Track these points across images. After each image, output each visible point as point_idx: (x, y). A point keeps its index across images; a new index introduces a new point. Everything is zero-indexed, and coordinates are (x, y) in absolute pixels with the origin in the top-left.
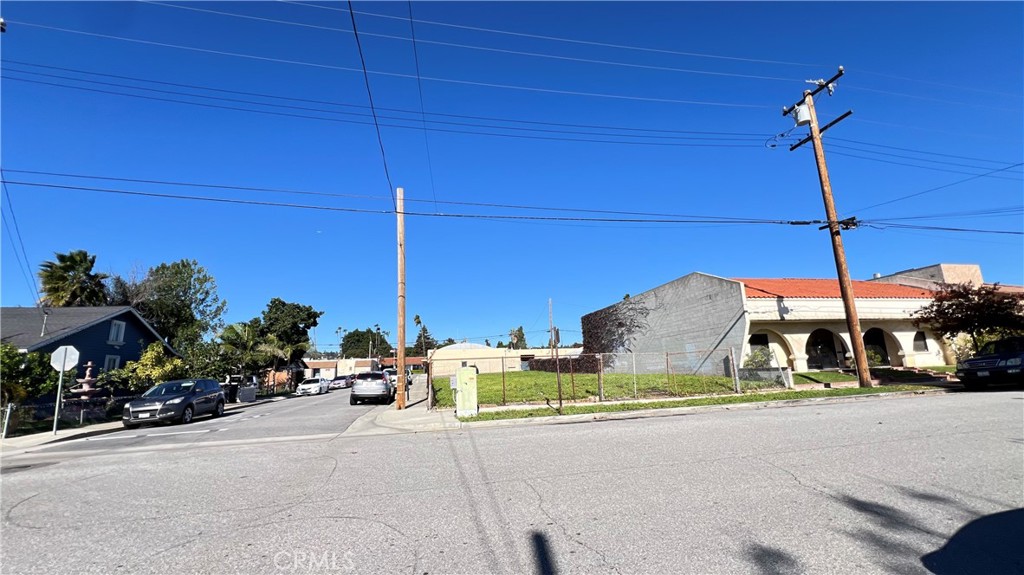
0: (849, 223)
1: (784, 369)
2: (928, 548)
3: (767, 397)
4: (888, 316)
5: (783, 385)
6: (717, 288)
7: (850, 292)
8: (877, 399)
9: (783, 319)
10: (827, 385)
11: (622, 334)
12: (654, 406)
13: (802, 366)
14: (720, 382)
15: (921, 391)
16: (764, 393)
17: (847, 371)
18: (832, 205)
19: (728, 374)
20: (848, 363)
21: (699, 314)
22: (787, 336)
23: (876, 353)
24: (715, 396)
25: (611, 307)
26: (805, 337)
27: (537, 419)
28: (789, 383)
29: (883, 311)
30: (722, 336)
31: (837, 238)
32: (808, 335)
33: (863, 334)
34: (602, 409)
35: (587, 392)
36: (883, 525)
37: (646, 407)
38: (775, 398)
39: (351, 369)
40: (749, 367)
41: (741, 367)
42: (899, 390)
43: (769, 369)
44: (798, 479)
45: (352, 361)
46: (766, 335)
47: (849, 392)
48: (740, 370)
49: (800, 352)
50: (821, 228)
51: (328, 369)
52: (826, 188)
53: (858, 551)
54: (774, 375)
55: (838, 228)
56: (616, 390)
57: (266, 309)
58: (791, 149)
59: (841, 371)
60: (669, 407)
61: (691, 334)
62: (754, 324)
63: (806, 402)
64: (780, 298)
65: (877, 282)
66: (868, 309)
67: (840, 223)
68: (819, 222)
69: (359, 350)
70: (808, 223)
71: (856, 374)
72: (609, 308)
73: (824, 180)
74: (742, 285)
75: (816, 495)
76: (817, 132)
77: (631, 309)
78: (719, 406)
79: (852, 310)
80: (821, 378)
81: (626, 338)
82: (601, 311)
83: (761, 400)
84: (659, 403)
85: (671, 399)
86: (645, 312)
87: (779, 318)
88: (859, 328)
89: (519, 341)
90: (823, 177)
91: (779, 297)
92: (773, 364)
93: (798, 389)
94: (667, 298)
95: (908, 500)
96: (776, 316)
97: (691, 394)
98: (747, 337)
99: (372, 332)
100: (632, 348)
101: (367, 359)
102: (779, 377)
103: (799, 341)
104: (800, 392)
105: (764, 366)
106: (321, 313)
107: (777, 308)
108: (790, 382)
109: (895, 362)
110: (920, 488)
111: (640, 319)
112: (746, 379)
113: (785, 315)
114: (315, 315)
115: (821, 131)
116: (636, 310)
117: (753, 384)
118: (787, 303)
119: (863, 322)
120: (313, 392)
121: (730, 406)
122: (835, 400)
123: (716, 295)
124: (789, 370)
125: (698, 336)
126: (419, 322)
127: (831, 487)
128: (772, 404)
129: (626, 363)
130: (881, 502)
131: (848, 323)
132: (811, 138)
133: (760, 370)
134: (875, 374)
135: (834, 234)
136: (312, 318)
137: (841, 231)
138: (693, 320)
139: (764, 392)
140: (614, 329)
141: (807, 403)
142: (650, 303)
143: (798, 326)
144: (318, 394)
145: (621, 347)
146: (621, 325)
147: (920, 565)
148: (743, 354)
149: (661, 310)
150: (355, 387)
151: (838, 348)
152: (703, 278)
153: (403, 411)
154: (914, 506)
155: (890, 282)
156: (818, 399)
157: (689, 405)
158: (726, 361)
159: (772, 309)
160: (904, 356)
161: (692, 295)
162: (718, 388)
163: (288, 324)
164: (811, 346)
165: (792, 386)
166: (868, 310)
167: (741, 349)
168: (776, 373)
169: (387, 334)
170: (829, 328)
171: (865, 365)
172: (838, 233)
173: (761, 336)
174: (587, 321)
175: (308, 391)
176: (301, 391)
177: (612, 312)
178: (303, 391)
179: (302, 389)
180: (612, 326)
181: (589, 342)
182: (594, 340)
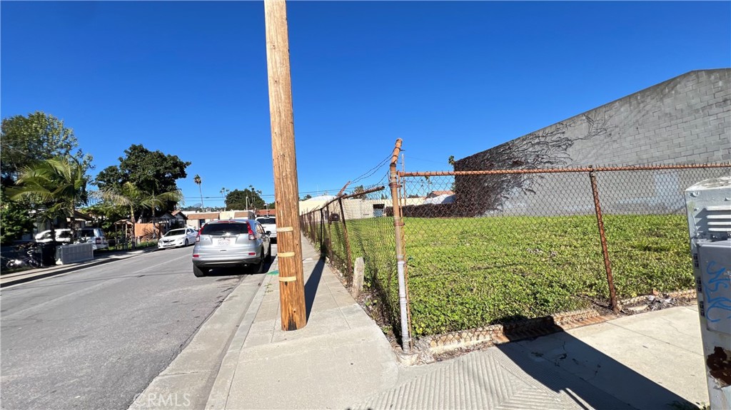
25: (501, 146)
45: (232, 212)
57: (125, 157)
69: (238, 204)
72: (497, 147)
77: (538, 143)
81: (525, 177)
86: (564, 144)
99: (248, 191)
100: (535, 187)
101: (245, 211)
106: (188, 164)
111: (554, 154)
114: (182, 166)
116: (547, 143)
120: (178, 244)
136: (179, 169)
142: (576, 131)
144: (183, 246)
145: (516, 189)
146: (517, 164)
149: (600, 137)
150: (199, 248)
163: (150, 173)
174: (462, 166)
175: (172, 243)
176: (164, 244)
177: (503, 151)
178: (165, 244)
179: (165, 242)
180: (502, 166)
181: (464, 187)
182: (472, 183)
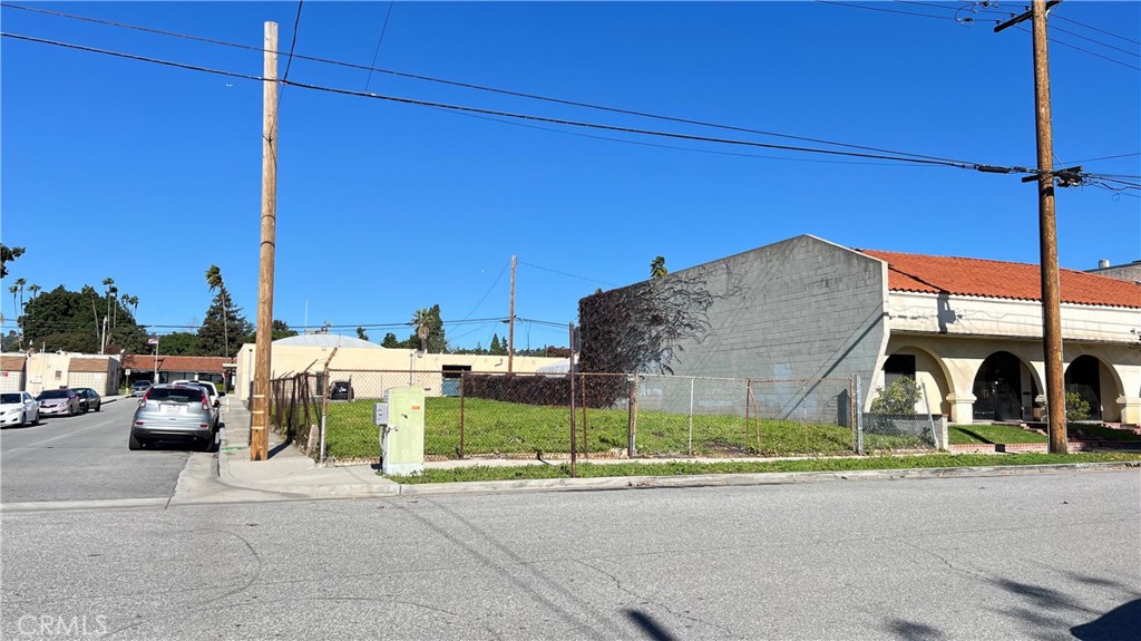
0: (1070, 176)
1: (936, 417)
2: (1079, 621)
3: (906, 462)
4: (1109, 337)
5: (931, 443)
6: (841, 267)
7: (1055, 294)
8: (1071, 472)
9: (944, 330)
10: (1000, 448)
11: (658, 337)
12: (726, 469)
13: (964, 415)
14: (830, 434)
15: (1136, 463)
16: (902, 456)
17: (1036, 425)
18: (1049, 142)
19: (843, 421)
20: (1037, 412)
21: (804, 313)
22: (946, 361)
23: (1082, 399)
24: (822, 457)
26: (974, 365)
27: (533, 483)
28: (941, 442)
29: (1104, 327)
30: (839, 355)
31: (1048, 200)
32: (980, 362)
33: (1066, 366)
34: (638, 470)
35: (603, 441)
36: (1039, 604)
37: (712, 469)
38: (918, 463)
39: (58, 374)
40: (881, 411)
41: (867, 410)
42: (1106, 460)
43: (913, 417)
44: (949, 562)
45: (62, 360)
46: (913, 357)
47: (1032, 460)
48: (864, 415)
49: (964, 390)
50: (1025, 180)
51: (3, 371)
52: (1042, 110)
53: (1010, 624)
54: (919, 426)
55: (1052, 182)
56: (653, 440)
58: (997, 30)
59: (1024, 425)
60: (750, 471)
61: (785, 347)
62: (896, 336)
63: (965, 472)
64: (944, 295)
65: (1102, 275)
66: (1080, 322)
67: (1055, 174)
68: (1024, 171)
69: (78, 336)
70: (1005, 171)
71: (1046, 431)
72: (636, 287)
73: (1041, 95)
74: (885, 265)
75: (970, 578)
76: (1042, 8)
77: (680, 292)
78: (830, 474)
79: (1054, 324)
80: (991, 435)
81: (663, 345)
82: (620, 291)
83: (897, 467)
84: (733, 465)
85: (752, 460)
86: (705, 300)
87: (939, 330)
88: (1060, 356)
90: (1041, 89)
91: (943, 292)
92: (919, 408)
93: (954, 451)
94: (750, 278)
95: (1073, 583)
96: (932, 326)
97: (782, 452)
98: (883, 358)
99: (96, 296)
100: (674, 364)
101: (97, 356)
102: (926, 430)
103: (964, 371)
104: (957, 457)
105: (903, 410)
106: (18, 252)
107: (936, 313)
108: (944, 440)
109: (1111, 416)
110: (1091, 573)
111: (695, 313)
113: (948, 325)
115: (1048, 6)
116: (688, 294)
117: (883, 440)
118: (955, 304)
119: (1070, 344)
121: (848, 474)
122: (1009, 470)
123: (839, 280)
124: (945, 420)
125: (800, 352)
126: (218, 282)
127: (988, 571)
128: (914, 473)
129: (660, 392)
130: (1043, 586)
131: (1044, 345)
132: (1030, 15)
133: (897, 417)
134: (1074, 432)
135: (1045, 192)
137: (1057, 189)
138: (793, 322)
139: (900, 454)
140: (642, 326)
141: (967, 474)
142: (717, 284)
143: (966, 345)
145: (653, 363)
146: (656, 320)
147: (1068, 633)
148: (872, 388)
149: (736, 299)
150: (144, 414)
151: (1025, 387)
152: (818, 246)
153: (265, 463)
154: (1079, 588)
155: (1123, 278)
156: (984, 469)
157: (783, 470)
158: (843, 399)
159: (928, 312)
160: (1124, 405)
161: (796, 277)
162: (826, 445)
164: (982, 381)
165: (946, 446)
166: (1082, 325)
167: (870, 379)
168: (923, 424)
169: (134, 301)
170: (1016, 351)
171: (1062, 417)
172: (1050, 191)
173: (905, 358)
174: (589, 306)
177: (643, 294)
180: (640, 321)
181: (590, 349)
182: (602, 345)
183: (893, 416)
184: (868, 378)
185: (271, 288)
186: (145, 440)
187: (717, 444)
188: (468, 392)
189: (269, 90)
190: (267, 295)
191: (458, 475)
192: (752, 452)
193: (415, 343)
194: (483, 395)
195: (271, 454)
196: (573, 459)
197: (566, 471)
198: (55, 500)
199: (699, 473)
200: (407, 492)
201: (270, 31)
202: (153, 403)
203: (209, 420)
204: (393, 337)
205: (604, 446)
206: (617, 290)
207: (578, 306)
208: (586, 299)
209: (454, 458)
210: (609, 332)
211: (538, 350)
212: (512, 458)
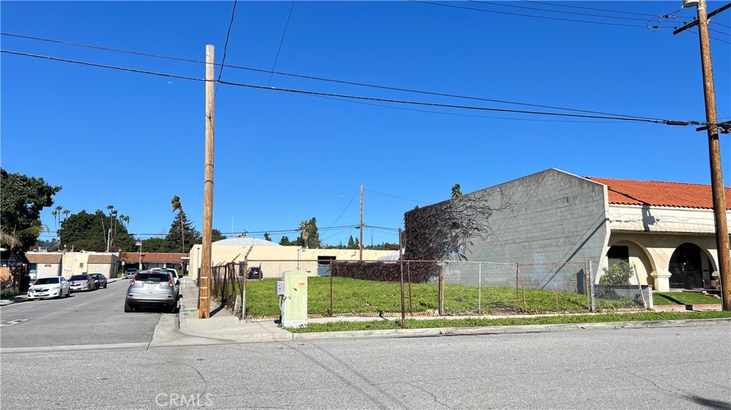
0: (729, 126)
1: (644, 287)
3: (625, 317)
5: (641, 305)
6: (577, 190)
7: (722, 204)
9: (647, 229)
10: (689, 307)
11: (456, 236)
12: (503, 322)
13: (663, 285)
14: (573, 299)
16: (622, 313)
17: (713, 292)
18: (713, 105)
19: (581, 290)
20: (714, 283)
21: (553, 219)
22: (650, 250)
24: (568, 314)
26: (669, 252)
27: (378, 332)
28: (648, 303)
30: (577, 247)
31: (715, 142)
32: (673, 250)
34: (446, 324)
35: (422, 304)
37: (495, 323)
38: (633, 318)
39: (81, 265)
40: (606, 283)
41: (597, 282)
43: (628, 287)
44: (657, 385)
45: (84, 256)
46: (627, 247)
47: (711, 315)
48: (595, 286)
49: (663, 269)
50: (698, 130)
51: (48, 264)
52: (708, 84)
54: (632, 293)
55: (717, 131)
56: (455, 304)
58: (675, 33)
59: (705, 292)
60: (520, 324)
61: (541, 242)
62: (615, 234)
63: (666, 323)
64: (646, 206)
67: (719, 125)
68: (697, 124)
69: (93, 241)
70: (684, 124)
71: (720, 296)
72: (441, 204)
73: (707, 74)
74: (605, 187)
75: (672, 395)
76: (705, 18)
77: (470, 207)
78: (573, 325)
79: (723, 223)
80: (683, 299)
81: (460, 241)
82: (431, 207)
83: (618, 320)
84: (508, 319)
85: (521, 316)
86: (486, 212)
87: (643, 229)
89: (309, 238)
90: (706, 70)
91: (645, 204)
92: (632, 281)
93: (658, 310)
94: (515, 198)
96: (640, 227)
97: (541, 311)
98: (606, 249)
99: (104, 216)
100: (467, 254)
101: (105, 254)
102: (637, 296)
103: (662, 256)
104: (660, 314)
105: (622, 283)
106: (57, 189)
107: (641, 218)
108: (650, 302)
111: (480, 220)
112: (601, 297)
113: (649, 226)
114: (50, 191)
115: (709, 16)
116: (475, 208)
117: (609, 302)
118: (653, 212)
120: (55, 295)
121: (585, 325)
122: (695, 323)
123: (575, 198)
124: (650, 289)
125: (551, 245)
126: (178, 206)
127: (683, 391)
128: (630, 324)
129: (458, 272)
131: (716, 238)
132: (697, 22)
133: (617, 287)
135: (712, 137)
136: (44, 195)
137: (720, 135)
138: (546, 225)
139: (620, 312)
140: (446, 230)
141: (667, 325)
142: (494, 201)
143: (663, 239)
144: (61, 298)
145: (454, 254)
146: (455, 226)
148: (600, 268)
149: (507, 211)
151: (705, 266)
152: (560, 176)
153: (208, 320)
156: (678, 322)
157: (542, 323)
158: (581, 276)
159: (636, 218)
161: (546, 196)
162: (571, 306)
163: (11, 202)
164: (675, 263)
165: (652, 306)
167: (598, 262)
168: (635, 291)
169: (127, 219)
170: (698, 243)
172: (716, 137)
173: (621, 248)
174: (411, 217)
175: (46, 293)
176: (36, 294)
177: (446, 209)
178: (38, 294)
179: (37, 291)
180: (445, 226)
181: (412, 245)
182: (420, 242)
183: (614, 287)
184: (597, 262)
185: (211, 209)
186: (134, 306)
187: (497, 306)
188: (334, 274)
189: (209, 86)
190: (209, 214)
191: (329, 327)
192: (521, 311)
193: (301, 242)
194: (344, 275)
195: (212, 314)
196: (403, 316)
197: (399, 325)
198: (80, 344)
199: (486, 325)
200: (297, 338)
201: (210, 50)
202: (139, 283)
203: (173, 293)
204: (287, 239)
205: (423, 308)
206: (429, 207)
207: (403, 217)
208: (409, 212)
209: (327, 316)
210: (424, 233)
211: (379, 245)
212: (364, 316)
